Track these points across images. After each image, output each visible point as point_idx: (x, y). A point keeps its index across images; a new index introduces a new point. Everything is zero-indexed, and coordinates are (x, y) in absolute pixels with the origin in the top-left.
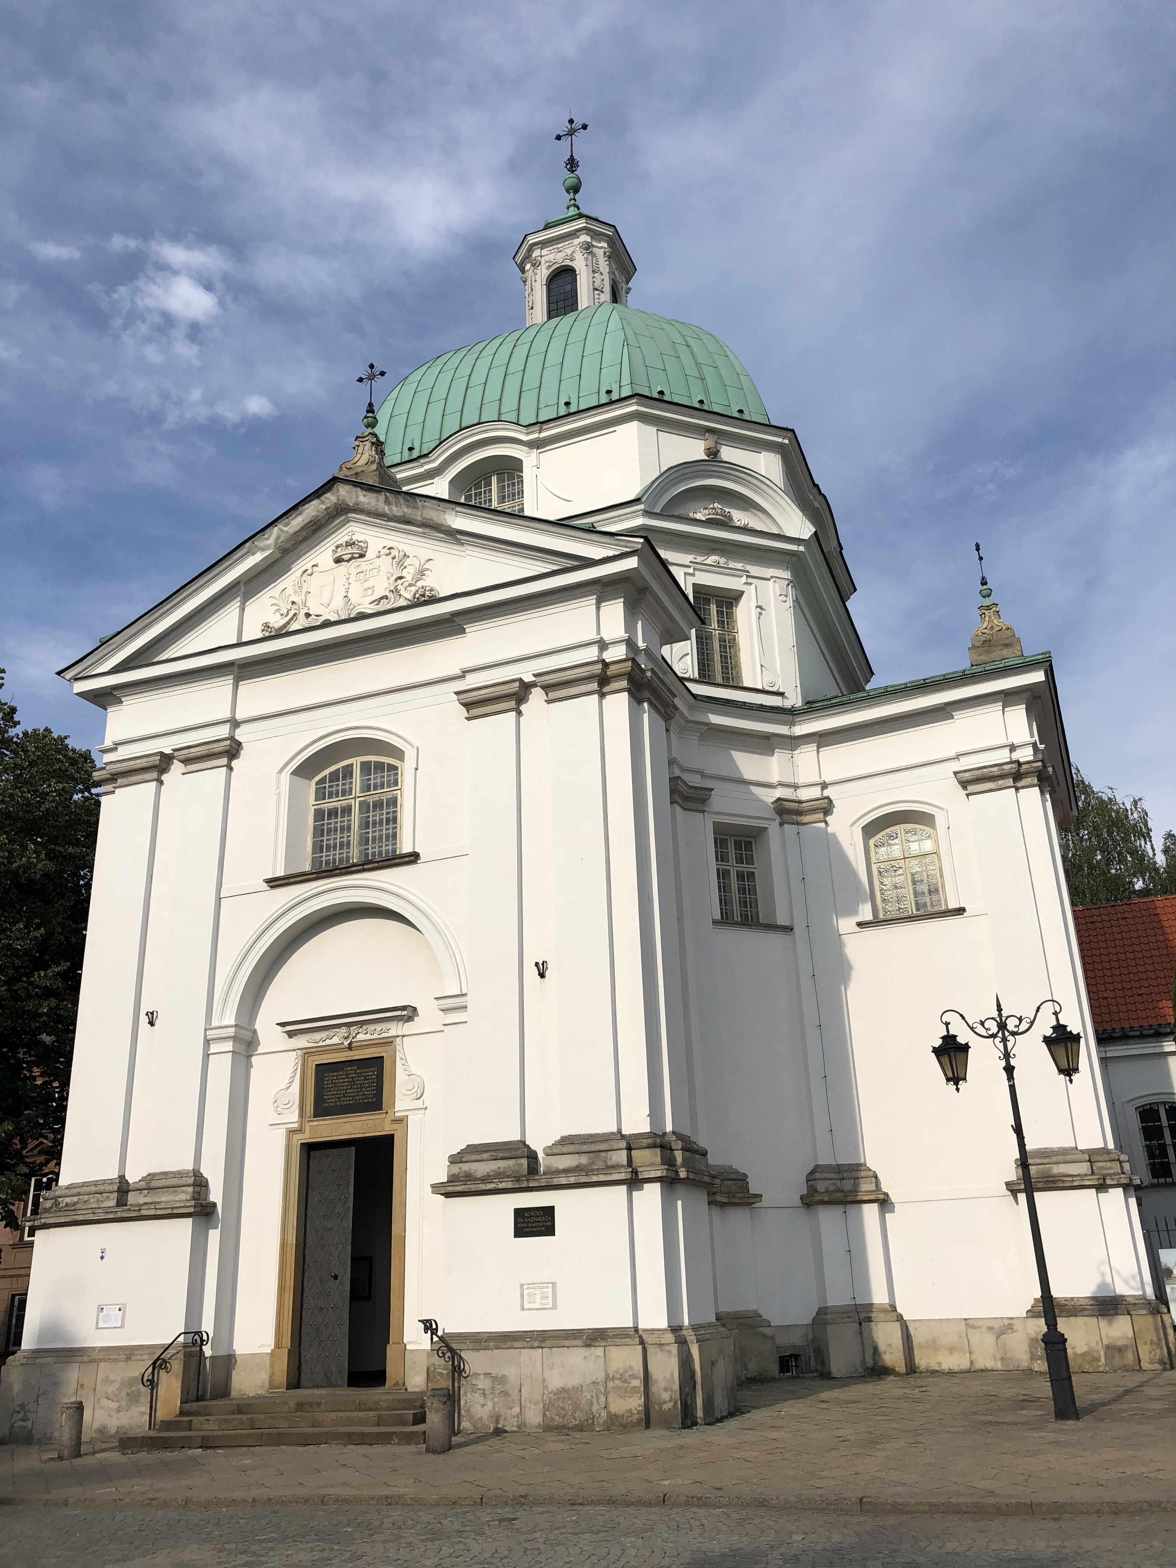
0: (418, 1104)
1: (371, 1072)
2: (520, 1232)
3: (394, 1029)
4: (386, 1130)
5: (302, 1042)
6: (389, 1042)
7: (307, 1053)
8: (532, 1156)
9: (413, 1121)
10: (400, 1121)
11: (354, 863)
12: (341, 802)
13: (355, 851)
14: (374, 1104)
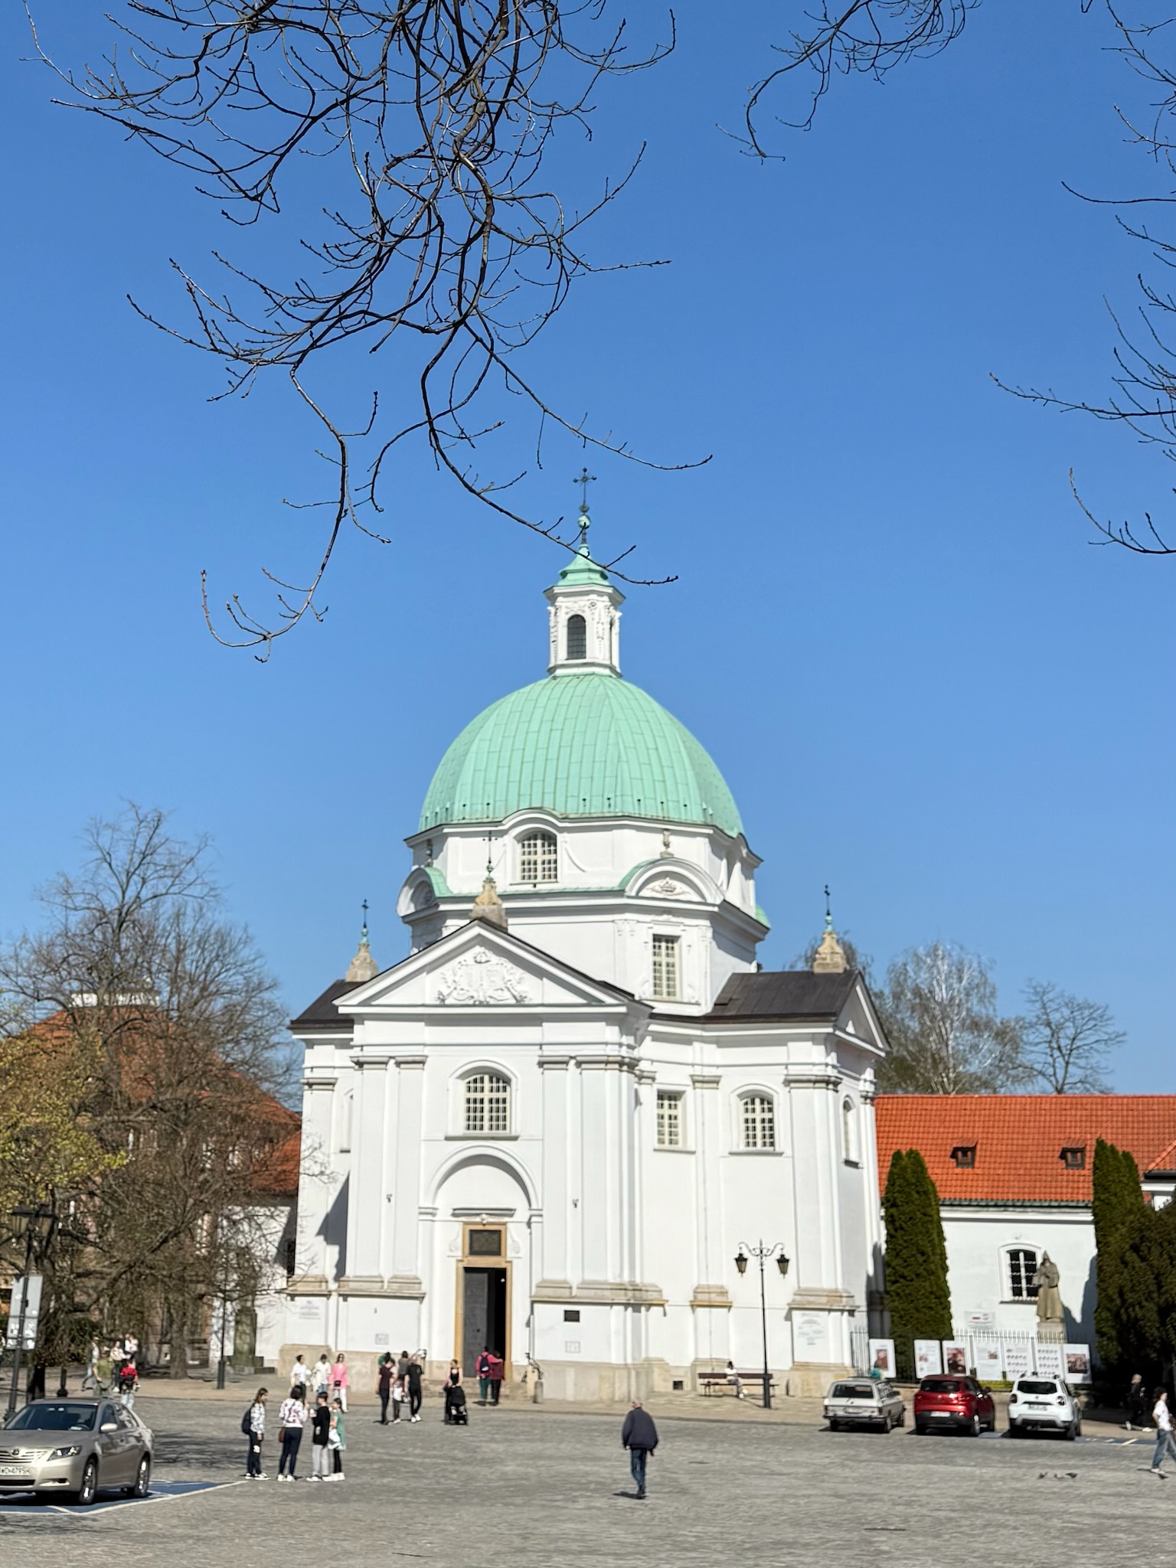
0: (519, 1255)
1: (495, 1237)
2: (566, 1320)
3: (506, 1219)
4: (503, 1265)
5: (463, 1219)
6: (505, 1224)
7: (465, 1224)
8: (570, 1288)
9: (515, 1262)
10: (511, 1262)
11: (486, 1131)
12: (479, 1095)
13: (486, 1123)
14: (497, 1252)
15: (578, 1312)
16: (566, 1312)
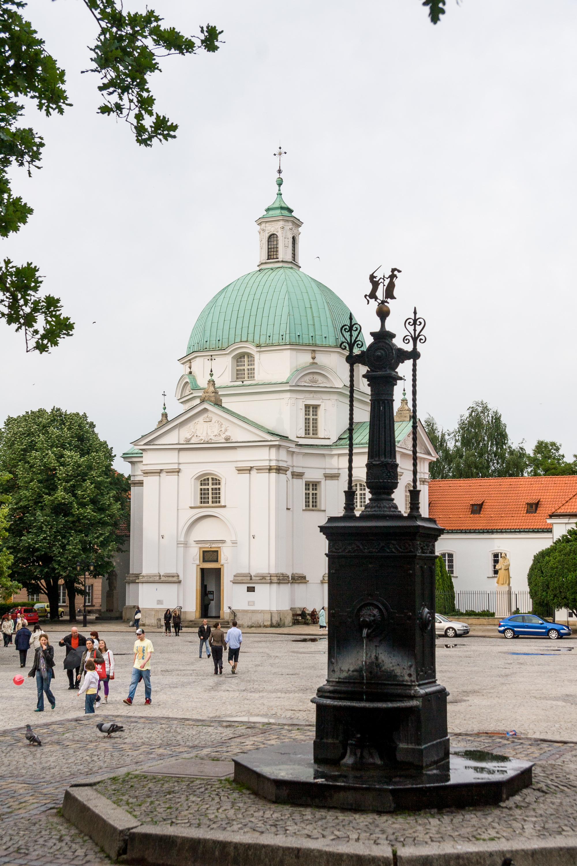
0: (226, 562)
1: (215, 554)
2: (248, 591)
3: (220, 545)
4: (220, 567)
5: (200, 545)
6: (219, 548)
7: (200, 548)
8: (251, 576)
9: (225, 565)
10: (222, 565)
11: (210, 504)
12: (206, 487)
13: (210, 500)
14: (216, 561)
15: (254, 587)
16: (248, 587)
